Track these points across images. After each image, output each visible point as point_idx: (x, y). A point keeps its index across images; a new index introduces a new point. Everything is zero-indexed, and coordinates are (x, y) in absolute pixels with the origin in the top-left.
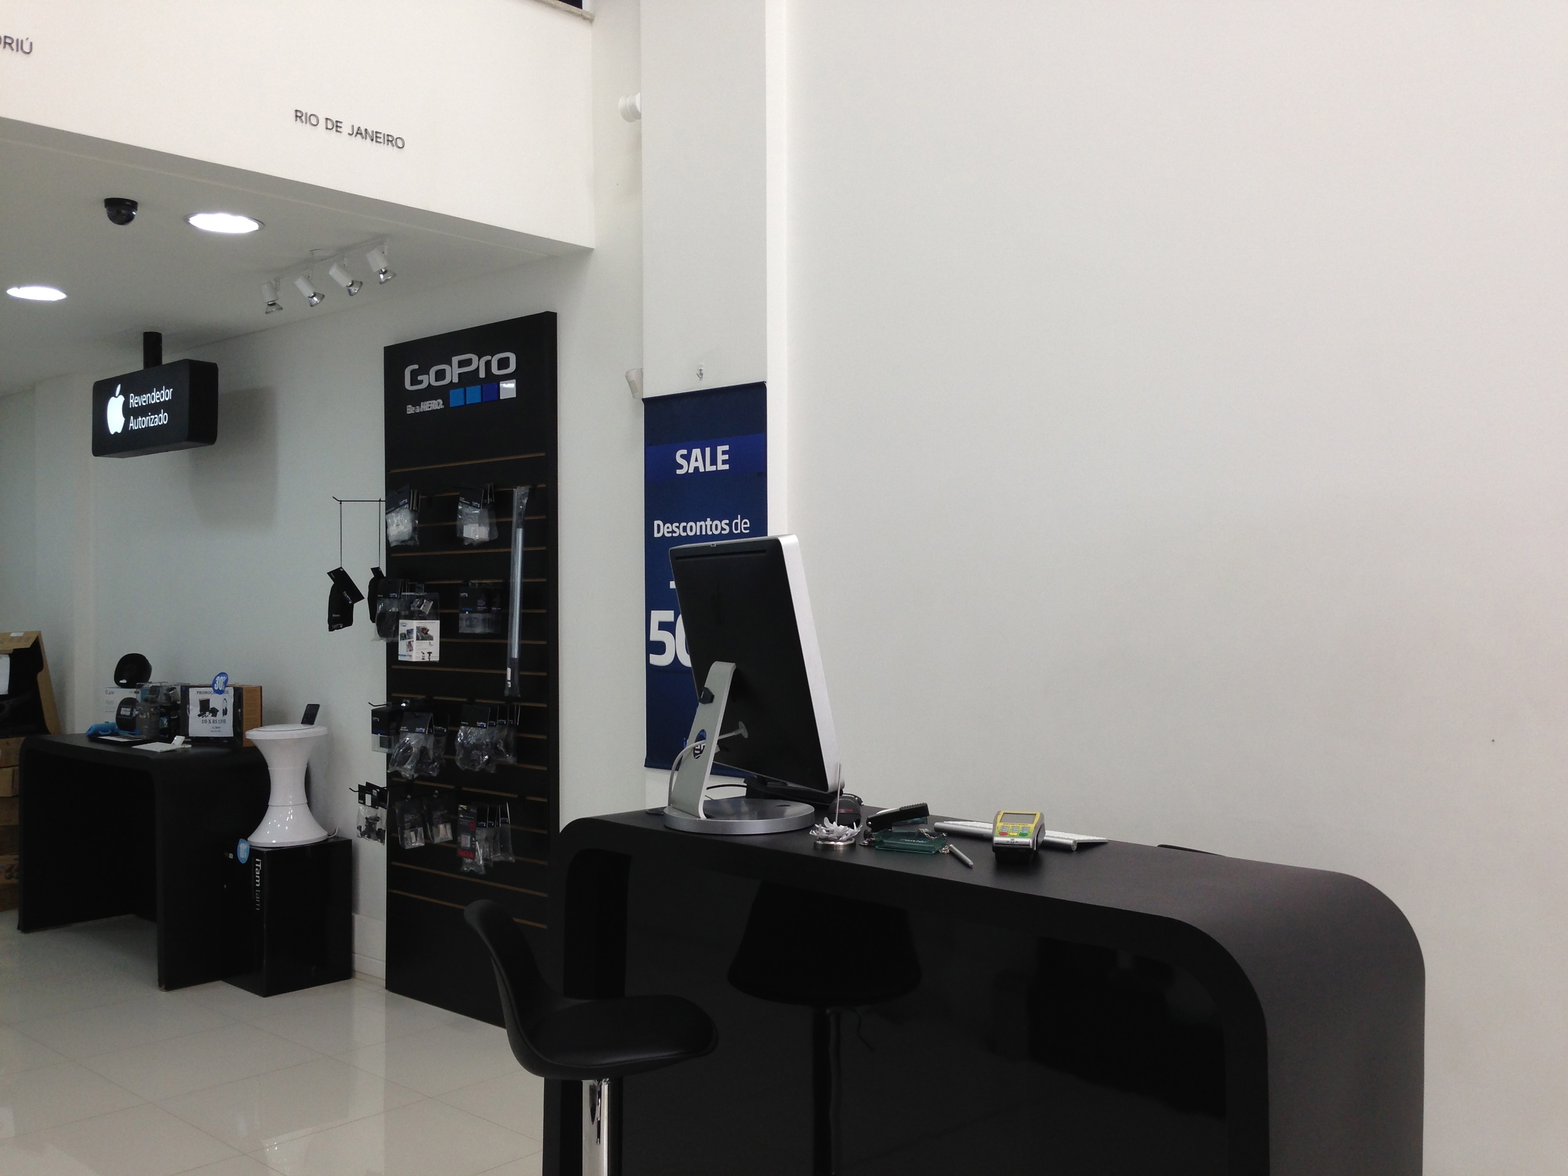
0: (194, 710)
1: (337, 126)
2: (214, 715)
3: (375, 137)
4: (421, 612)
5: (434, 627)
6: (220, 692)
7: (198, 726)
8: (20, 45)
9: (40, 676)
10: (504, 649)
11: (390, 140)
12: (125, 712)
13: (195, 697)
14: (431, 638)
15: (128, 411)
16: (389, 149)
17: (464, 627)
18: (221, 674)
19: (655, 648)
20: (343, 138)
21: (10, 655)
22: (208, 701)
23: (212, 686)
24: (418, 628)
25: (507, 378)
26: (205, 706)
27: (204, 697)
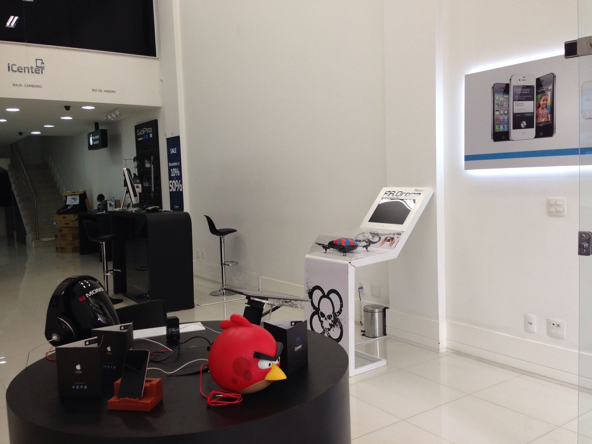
0: (108, 205)
1: (101, 91)
2: (112, 206)
3: (109, 91)
4: (138, 183)
5: (140, 185)
6: (113, 201)
7: (110, 209)
8: (40, 86)
9: (86, 200)
10: (151, 189)
11: (112, 92)
12: (99, 207)
13: (108, 202)
14: (139, 188)
15: (93, 140)
16: (113, 94)
17: (144, 185)
18: (113, 197)
19: (170, 188)
20: (102, 93)
21: (79, 195)
22: (111, 203)
23: (111, 200)
24: (136, 186)
25: (151, 133)
26: (110, 204)
27: (110, 202)
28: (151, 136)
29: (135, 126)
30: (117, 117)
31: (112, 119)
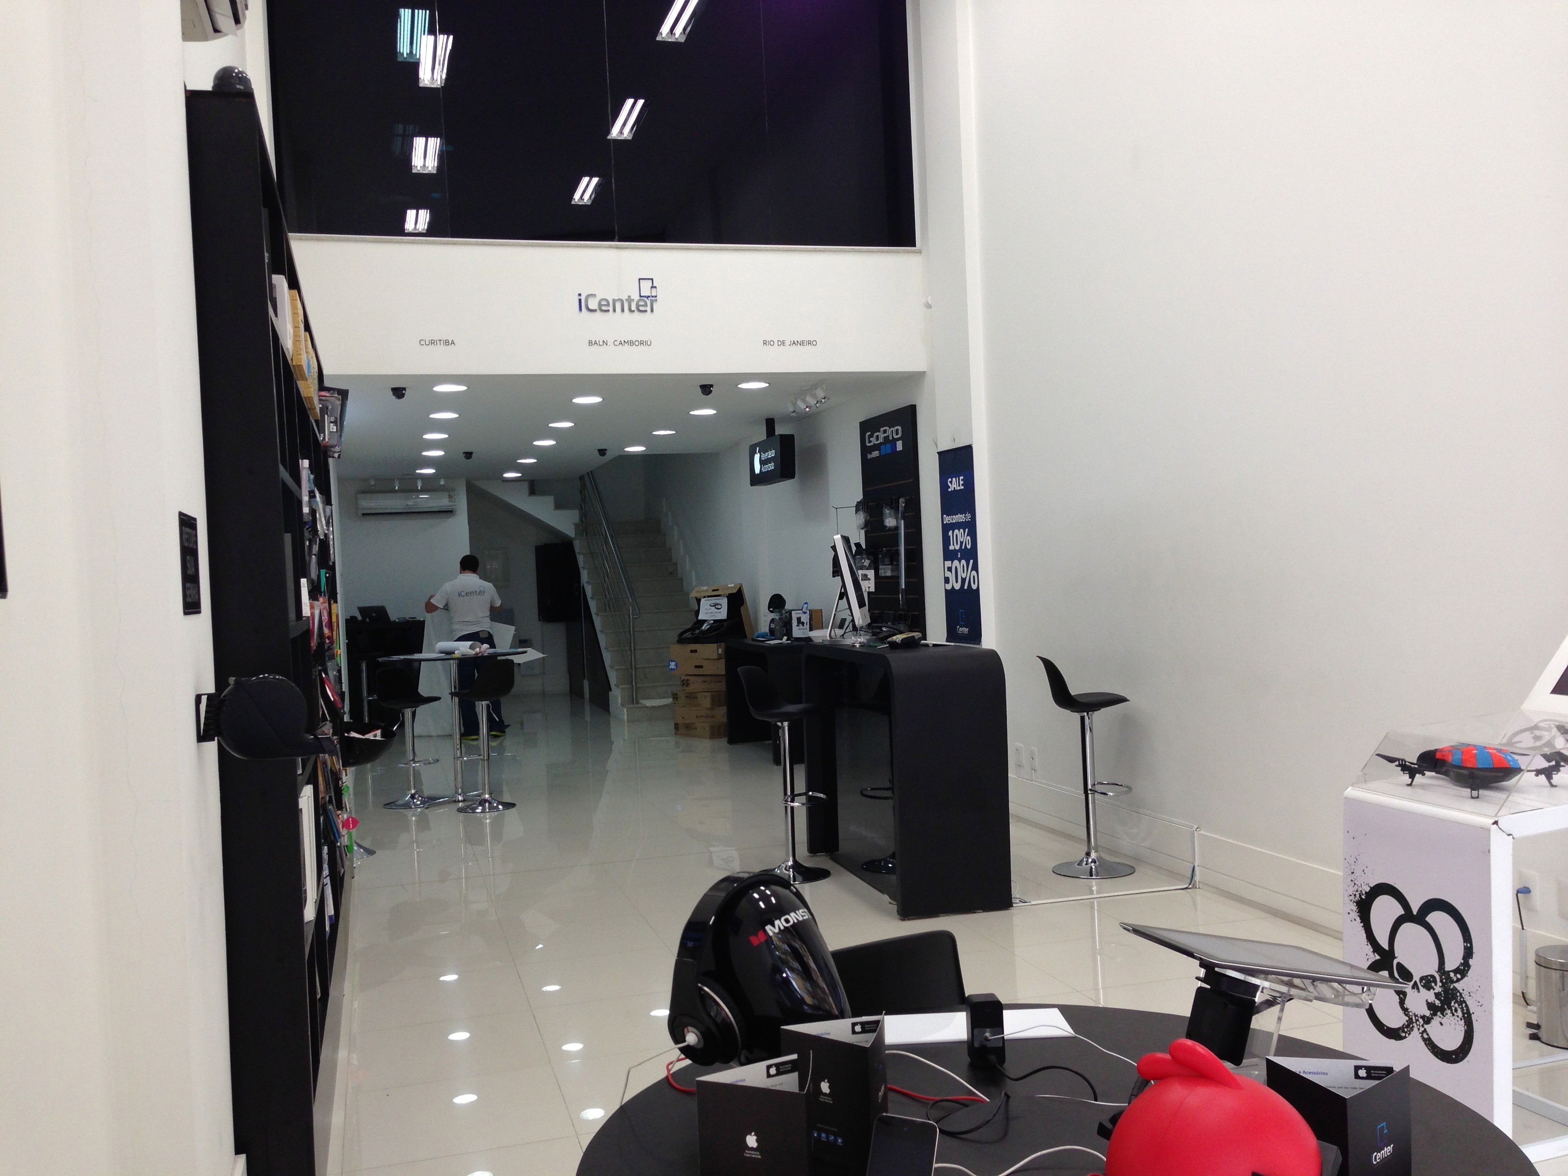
0: (795, 623)
1: (783, 343)
2: (803, 626)
3: (802, 343)
4: (865, 566)
5: (871, 574)
6: (805, 613)
7: (798, 632)
8: (646, 342)
9: (742, 608)
10: (898, 583)
11: (810, 343)
12: (773, 626)
13: (794, 616)
14: (869, 579)
16: (810, 347)
17: (882, 573)
18: (806, 603)
19: (947, 580)
20: (787, 347)
21: (727, 597)
22: (800, 618)
23: (802, 610)
24: (862, 574)
25: (898, 439)
26: (799, 619)
27: (799, 616)
28: (899, 446)
29: (860, 423)
30: (818, 405)
31: (807, 409)
